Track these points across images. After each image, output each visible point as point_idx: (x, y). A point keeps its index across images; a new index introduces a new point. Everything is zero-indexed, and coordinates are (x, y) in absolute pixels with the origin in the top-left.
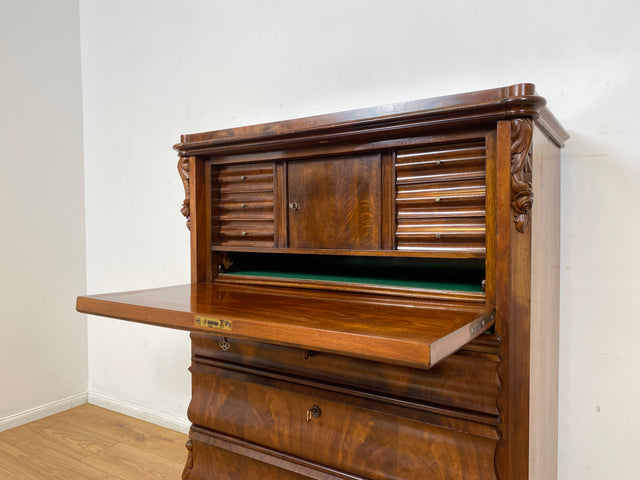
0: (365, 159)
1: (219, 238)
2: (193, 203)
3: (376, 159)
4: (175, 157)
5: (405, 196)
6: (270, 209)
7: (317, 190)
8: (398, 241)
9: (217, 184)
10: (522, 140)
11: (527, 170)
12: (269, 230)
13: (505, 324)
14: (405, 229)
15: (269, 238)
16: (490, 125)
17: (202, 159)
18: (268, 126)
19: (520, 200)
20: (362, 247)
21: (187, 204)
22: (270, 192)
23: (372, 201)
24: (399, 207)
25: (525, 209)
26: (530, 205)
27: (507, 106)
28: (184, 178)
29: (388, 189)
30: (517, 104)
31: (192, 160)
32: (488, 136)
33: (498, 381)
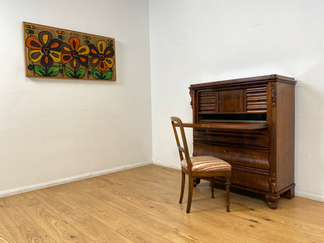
0: (239, 90)
1: (200, 111)
2: (193, 102)
3: (242, 90)
4: (189, 90)
5: (249, 99)
6: (214, 103)
7: (227, 98)
8: (247, 110)
9: (199, 97)
10: (274, 87)
11: (275, 94)
12: (214, 108)
13: (270, 127)
14: (249, 107)
15: (214, 110)
16: (267, 83)
17: (196, 91)
18: (214, 82)
19: (274, 100)
20: (238, 111)
21: (192, 102)
22: (214, 99)
23: (241, 100)
24: (247, 101)
25: (275, 102)
26: (275, 101)
27: (269, 79)
28: (191, 96)
29: (245, 97)
30: (272, 79)
31: (193, 91)
32: (267, 85)
33: (269, 140)
